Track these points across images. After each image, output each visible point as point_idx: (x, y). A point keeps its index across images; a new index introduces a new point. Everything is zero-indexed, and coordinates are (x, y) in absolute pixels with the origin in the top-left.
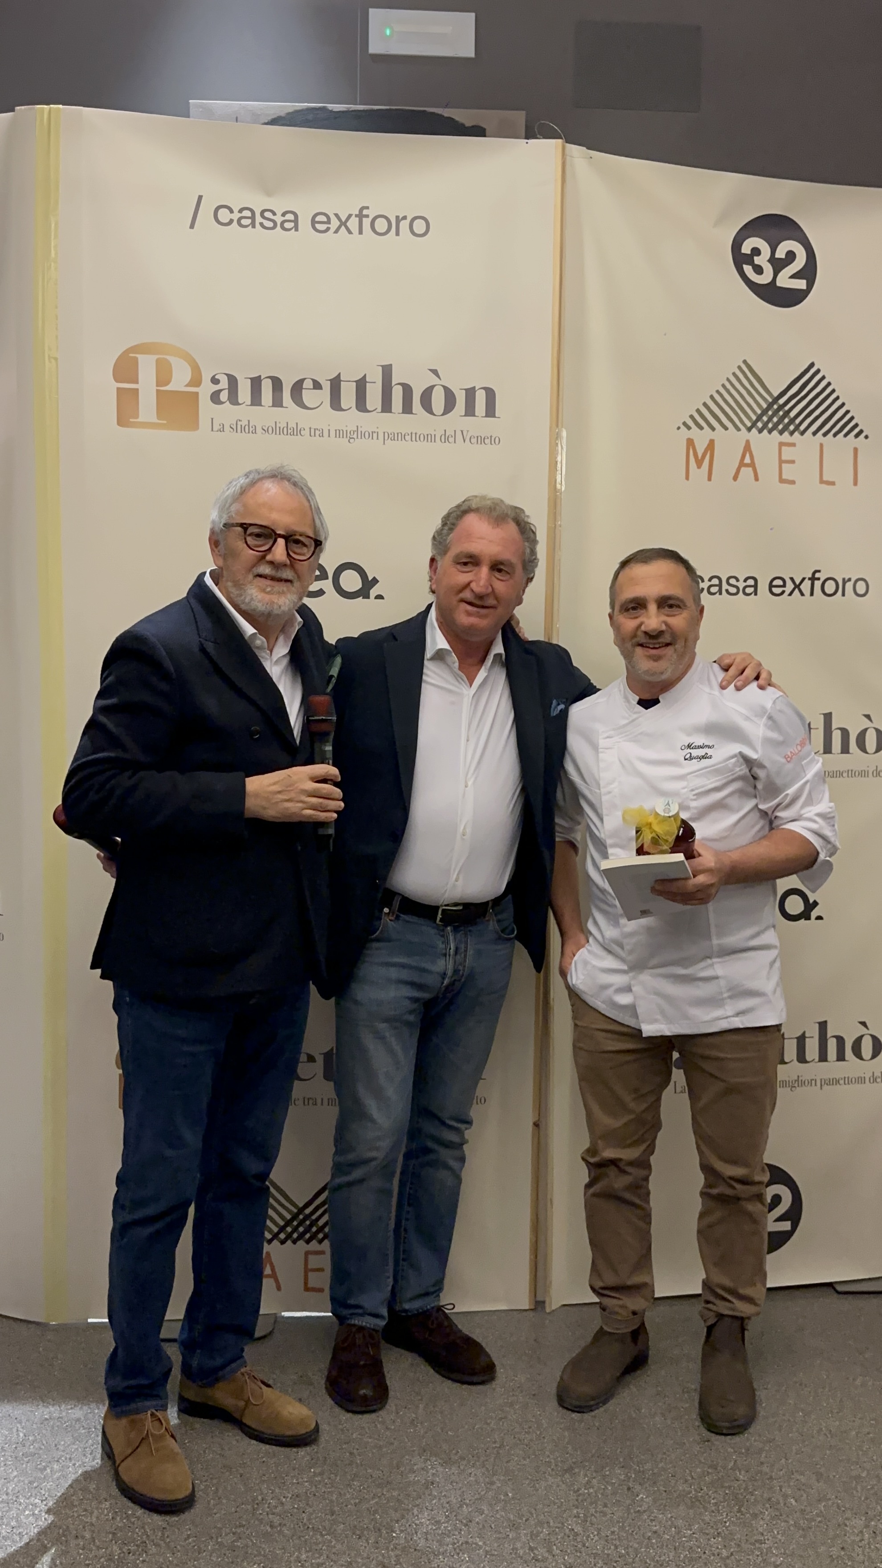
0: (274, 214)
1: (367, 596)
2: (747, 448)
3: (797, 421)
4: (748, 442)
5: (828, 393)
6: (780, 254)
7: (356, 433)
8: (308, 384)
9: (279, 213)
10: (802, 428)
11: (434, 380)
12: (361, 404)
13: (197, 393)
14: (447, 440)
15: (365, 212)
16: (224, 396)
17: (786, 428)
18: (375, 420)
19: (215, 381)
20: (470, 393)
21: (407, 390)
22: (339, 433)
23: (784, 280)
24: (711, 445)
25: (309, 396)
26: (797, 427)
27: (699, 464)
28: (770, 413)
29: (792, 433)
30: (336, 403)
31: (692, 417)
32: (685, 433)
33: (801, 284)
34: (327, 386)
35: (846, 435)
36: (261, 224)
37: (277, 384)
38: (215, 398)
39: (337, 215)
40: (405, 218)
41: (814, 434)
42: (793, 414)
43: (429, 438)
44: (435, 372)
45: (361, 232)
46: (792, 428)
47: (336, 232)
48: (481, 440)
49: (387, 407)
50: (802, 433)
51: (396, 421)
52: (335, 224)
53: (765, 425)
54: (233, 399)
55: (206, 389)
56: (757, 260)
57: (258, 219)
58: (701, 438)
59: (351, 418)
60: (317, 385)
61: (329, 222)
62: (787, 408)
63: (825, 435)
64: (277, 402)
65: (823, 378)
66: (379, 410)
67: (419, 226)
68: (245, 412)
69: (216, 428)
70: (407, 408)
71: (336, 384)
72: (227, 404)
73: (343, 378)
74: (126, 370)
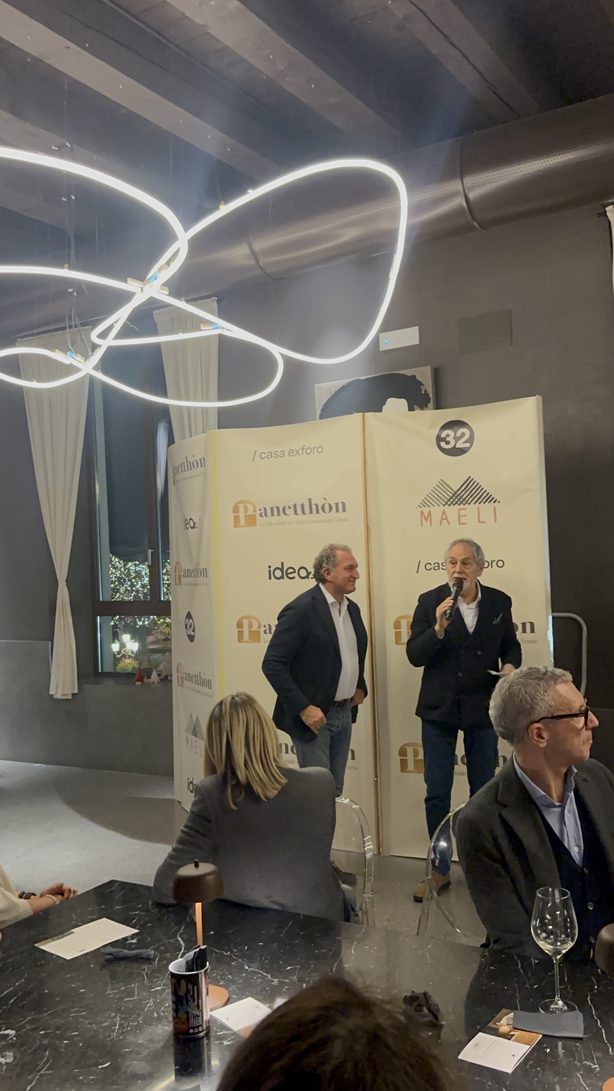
0: (277, 452)
1: (308, 578)
2: (444, 512)
3: (467, 499)
4: (444, 511)
5: (478, 487)
6: (459, 434)
7: (302, 522)
8: (287, 507)
9: (279, 452)
10: (469, 502)
11: (325, 501)
12: (303, 513)
13: (255, 515)
14: (331, 522)
15: (304, 447)
16: (263, 514)
17: (462, 502)
18: (308, 517)
19: (260, 510)
20: (337, 505)
21: (317, 506)
22: (297, 523)
23: (460, 445)
24: (430, 513)
25: (287, 511)
26: (467, 502)
27: (426, 520)
28: (454, 498)
29: (464, 505)
30: (296, 513)
31: (421, 503)
32: (420, 509)
33: (468, 445)
34: (292, 507)
35: (489, 502)
36: (274, 457)
37: (278, 508)
38: (261, 515)
39: (296, 450)
40: (316, 447)
41: (475, 503)
42: (464, 497)
43: (325, 521)
44: (325, 499)
45: (303, 454)
46: (464, 502)
47: (296, 455)
48: (342, 520)
49: (311, 512)
50: (469, 504)
51: (315, 516)
52: (295, 452)
53: (452, 503)
54: (266, 515)
55: (258, 513)
56: (448, 439)
57: (273, 455)
58: (426, 510)
59: (301, 517)
60: (290, 508)
61: (293, 453)
62: (461, 495)
63: (480, 503)
64: (279, 514)
65: (475, 481)
66: (309, 513)
67: (320, 450)
68: (269, 519)
69: (261, 525)
70: (318, 512)
71: (295, 506)
72: (264, 517)
73: (297, 504)
74: (236, 509)
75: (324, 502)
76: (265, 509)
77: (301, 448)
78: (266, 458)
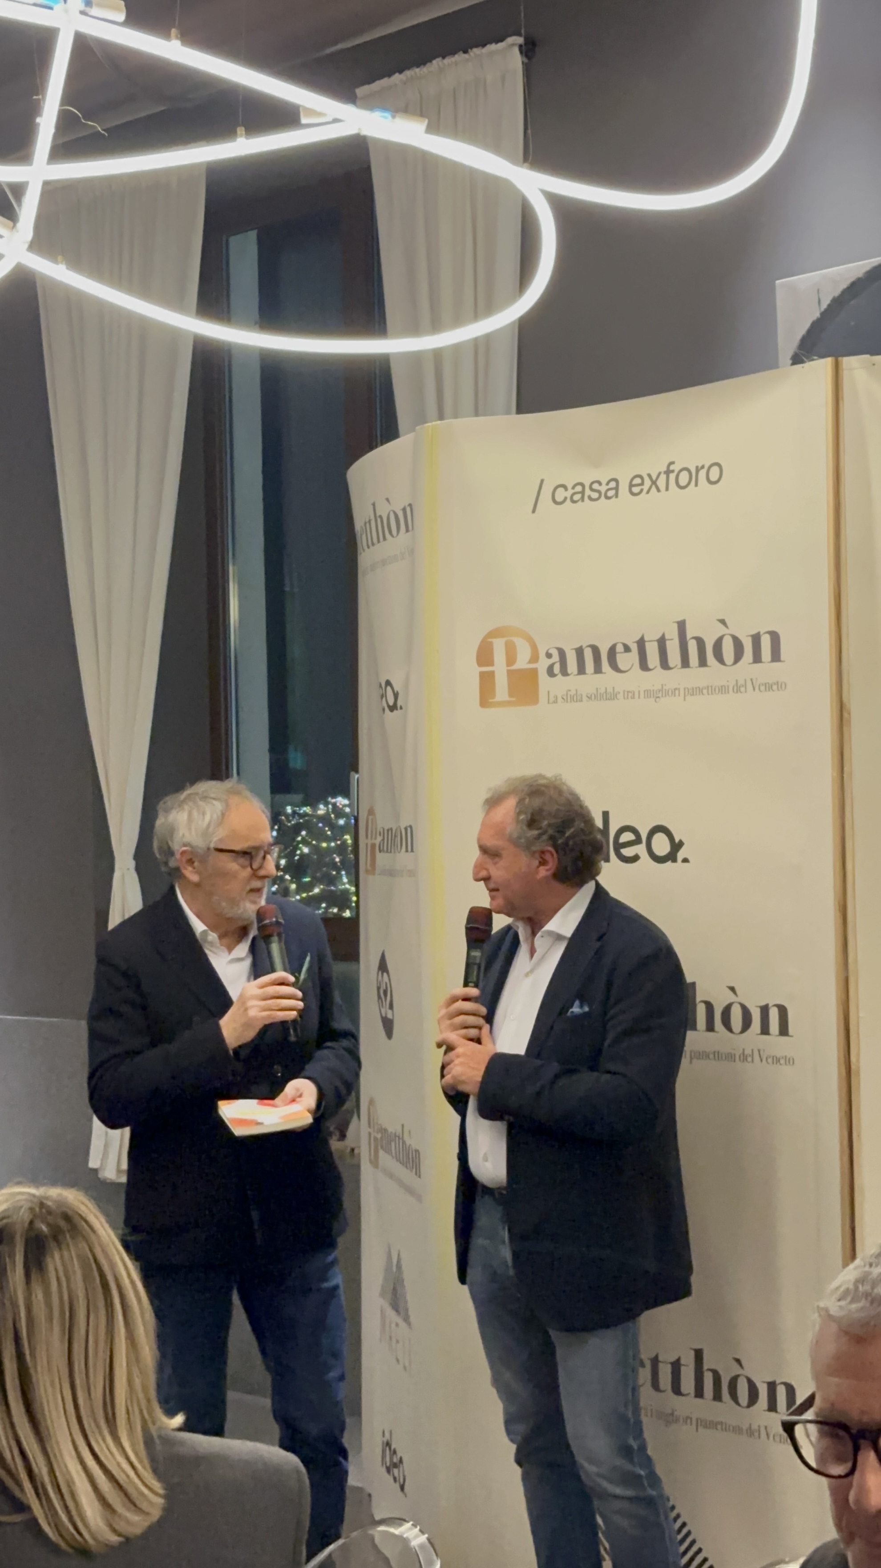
0: (600, 483)
1: (674, 860)
7: (661, 692)
8: (620, 648)
9: (604, 482)
12: (665, 664)
13: (536, 669)
14: (737, 690)
15: (672, 467)
16: (557, 669)
18: (677, 677)
19: (549, 656)
20: (756, 639)
21: (700, 642)
22: (648, 694)
25: (623, 660)
30: (644, 665)
34: (634, 648)
36: (590, 498)
37: (596, 650)
38: (550, 672)
39: (649, 476)
40: (703, 467)
43: (723, 690)
44: (723, 622)
45: (667, 489)
47: (648, 492)
49: (685, 663)
51: (695, 676)
52: (648, 483)
54: (564, 672)
55: (543, 664)
57: (588, 492)
59: (657, 677)
60: (627, 649)
61: (642, 484)
64: (598, 669)
66: (680, 665)
67: (714, 474)
68: (573, 682)
69: (552, 699)
70: (703, 662)
71: (641, 645)
72: (560, 676)
73: (646, 639)
74: (484, 656)
75: (722, 630)
76: (562, 653)
77: (665, 469)
78: (568, 500)
